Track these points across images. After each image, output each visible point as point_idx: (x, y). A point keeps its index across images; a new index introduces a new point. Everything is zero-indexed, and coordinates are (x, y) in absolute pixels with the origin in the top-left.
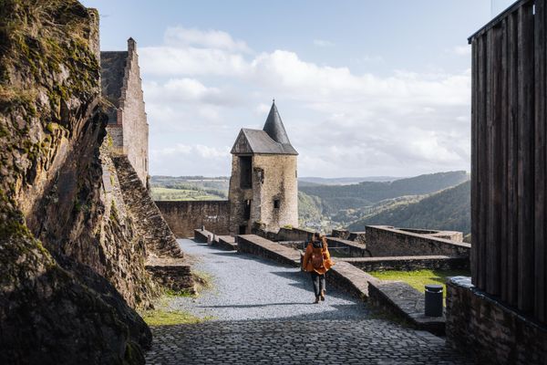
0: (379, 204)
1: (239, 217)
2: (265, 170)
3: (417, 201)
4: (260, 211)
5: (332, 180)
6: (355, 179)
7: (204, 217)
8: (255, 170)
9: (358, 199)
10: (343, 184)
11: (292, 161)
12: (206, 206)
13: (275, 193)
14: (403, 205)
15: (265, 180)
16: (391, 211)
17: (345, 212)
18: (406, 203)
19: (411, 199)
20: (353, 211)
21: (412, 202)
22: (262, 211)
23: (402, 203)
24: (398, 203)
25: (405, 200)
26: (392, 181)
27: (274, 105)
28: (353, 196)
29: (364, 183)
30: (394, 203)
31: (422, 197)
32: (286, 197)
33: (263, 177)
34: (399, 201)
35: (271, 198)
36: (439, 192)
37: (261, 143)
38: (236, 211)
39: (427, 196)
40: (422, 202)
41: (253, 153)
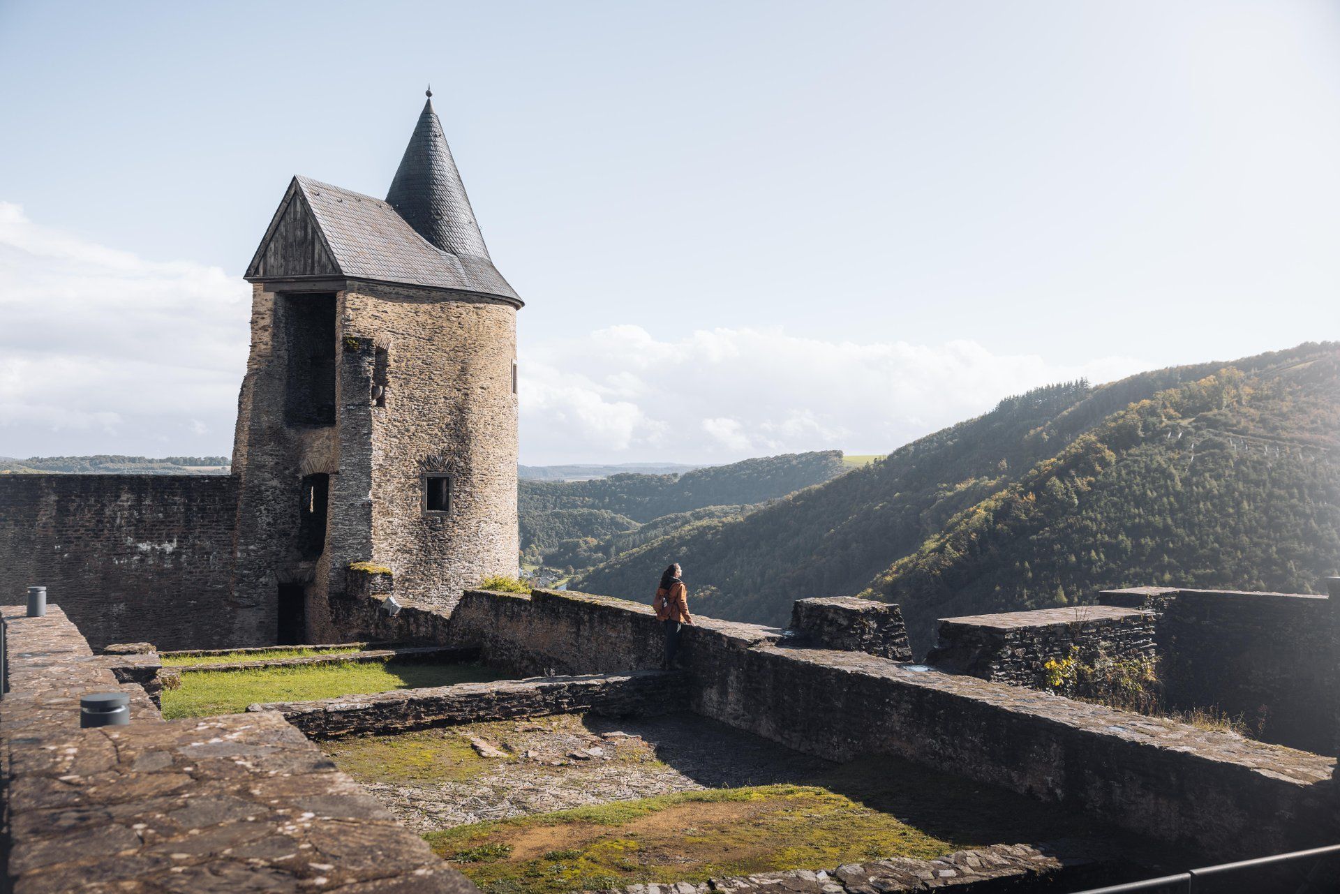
0: (655, 526)
1: (274, 545)
2: (392, 352)
3: (741, 519)
4: (367, 517)
5: (544, 471)
6: (596, 470)
7: (117, 549)
8: (348, 349)
9: (607, 514)
10: (569, 480)
11: (499, 323)
12: (126, 499)
13: (434, 449)
14: (709, 527)
15: (392, 392)
16: (683, 541)
17: (577, 545)
18: (715, 522)
19: (726, 514)
20: (593, 542)
21: (729, 519)
22: (378, 520)
23: (705, 522)
24: (699, 523)
25: (711, 515)
26: (681, 473)
27: (427, 113)
28: (593, 506)
29: (618, 478)
30: (687, 522)
31: (751, 509)
32: (477, 463)
33: (381, 380)
34: (698, 517)
35: (413, 468)
36: (790, 497)
37: (376, 242)
38: (264, 519)
39: (762, 506)
40: (752, 519)
41: (340, 279)
